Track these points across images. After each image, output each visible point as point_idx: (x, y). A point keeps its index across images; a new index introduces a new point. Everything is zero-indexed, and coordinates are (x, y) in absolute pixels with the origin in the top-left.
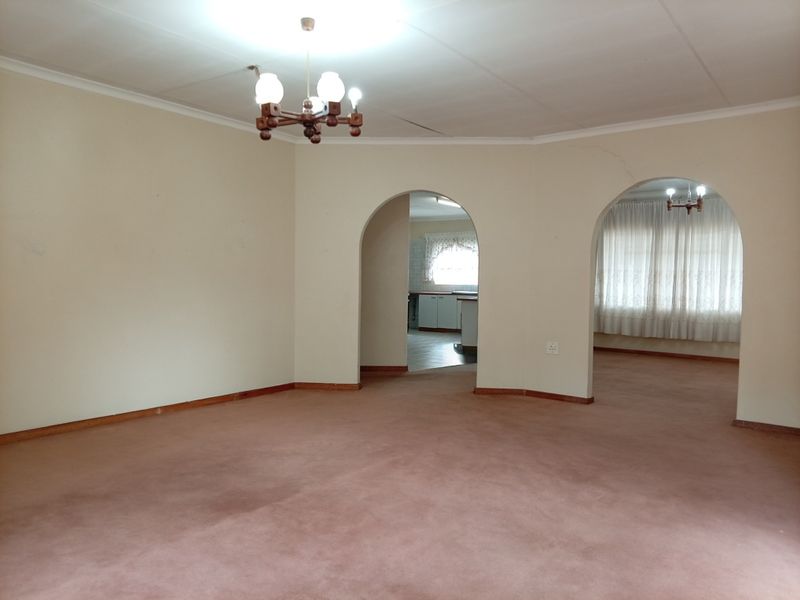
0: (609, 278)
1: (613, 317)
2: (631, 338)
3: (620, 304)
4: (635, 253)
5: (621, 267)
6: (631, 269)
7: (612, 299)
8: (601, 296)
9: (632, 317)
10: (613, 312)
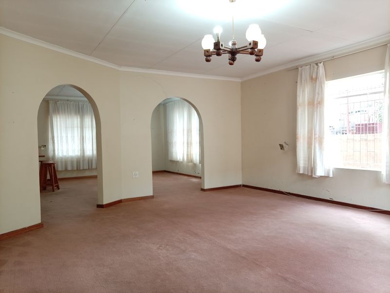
0: (58, 140)
1: (62, 162)
2: (72, 171)
3: (65, 154)
4: (71, 127)
5: (64, 135)
6: (69, 135)
7: (60, 151)
8: (54, 151)
9: (72, 160)
10: (62, 158)
